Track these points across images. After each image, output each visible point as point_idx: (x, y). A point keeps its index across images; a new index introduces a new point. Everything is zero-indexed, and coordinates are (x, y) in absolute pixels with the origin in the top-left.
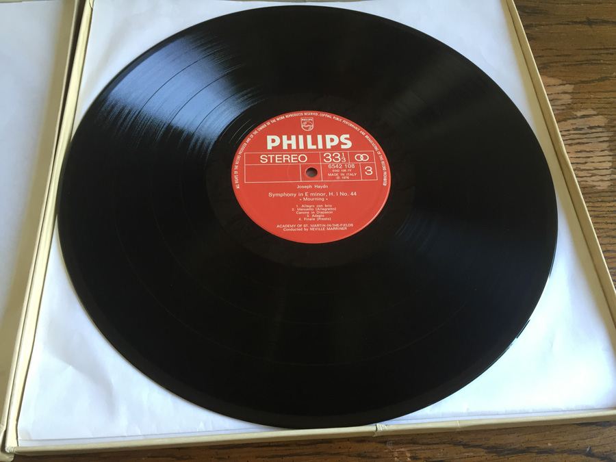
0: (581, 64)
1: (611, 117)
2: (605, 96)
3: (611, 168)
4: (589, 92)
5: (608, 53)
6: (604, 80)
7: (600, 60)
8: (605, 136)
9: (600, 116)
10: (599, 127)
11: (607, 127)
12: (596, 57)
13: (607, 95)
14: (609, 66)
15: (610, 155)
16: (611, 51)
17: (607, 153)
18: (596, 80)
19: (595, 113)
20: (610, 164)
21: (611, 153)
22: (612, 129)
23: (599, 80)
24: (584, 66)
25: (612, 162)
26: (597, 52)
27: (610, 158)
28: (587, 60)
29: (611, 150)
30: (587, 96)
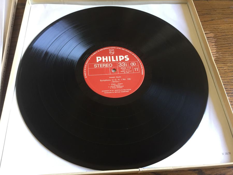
0: (204, 15)
1: (216, 33)
2: (213, 26)
3: (216, 52)
4: (207, 25)
5: (214, 11)
6: (213, 20)
7: (211, 13)
8: (214, 40)
9: (212, 33)
10: (211, 37)
11: (214, 37)
12: (210, 12)
13: (214, 26)
14: (215, 15)
15: (215, 47)
16: (215, 10)
17: (214, 47)
18: (210, 20)
19: (210, 32)
20: (216, 51)
21: (216, 47)
22: (216, 38)
23: (211, 20)
24: (205, 15)
25: (216, 50)
26: (210, 10)
27: (215, 49)
28: (206, 13)
29: (216, 46)
30: (206, 26)
